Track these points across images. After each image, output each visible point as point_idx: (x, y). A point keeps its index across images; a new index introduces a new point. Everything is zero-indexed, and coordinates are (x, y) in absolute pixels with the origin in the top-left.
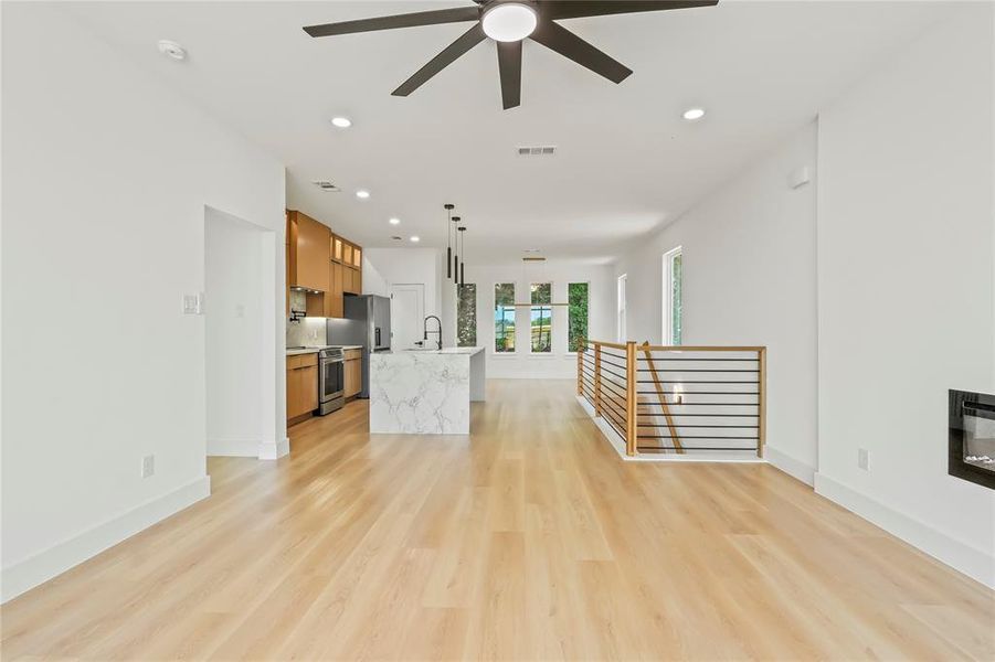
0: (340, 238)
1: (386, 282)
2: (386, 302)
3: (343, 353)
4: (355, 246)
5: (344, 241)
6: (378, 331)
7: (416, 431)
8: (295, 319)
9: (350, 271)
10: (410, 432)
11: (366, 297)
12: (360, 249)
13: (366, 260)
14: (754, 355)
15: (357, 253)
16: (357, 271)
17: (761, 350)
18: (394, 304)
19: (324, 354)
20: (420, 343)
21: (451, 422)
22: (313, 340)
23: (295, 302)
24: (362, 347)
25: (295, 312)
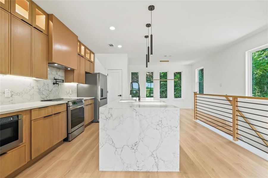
0: (84, 45)
1: (105, 68)
2: (105, 77)
3: (84, 102)
4: (91, 52)
5: (86, 48)
6: (102, 90)
7: (136, 169)
8: (56, 84)
9: (89, 62)
10: (132, 170)
11: (96, 74)
12: (94, 54)
13: (96, 59)
15: (92, 55)
16: (92, 63)
18: (109, 78)
19: (71, 104)
20: (120, 96)
21: (164, 161)
22: (69, 95)
23: (57, 74)
24: (94, 98)
25: (56, 79)
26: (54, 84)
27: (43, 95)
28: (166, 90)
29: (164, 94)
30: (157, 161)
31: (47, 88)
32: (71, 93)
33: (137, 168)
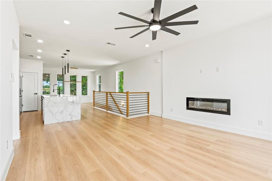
7: (63, 121)
10: (61, 122)
14: (147, 94)
17: (148, 93)
20: (36, 94)
21: (75, 117)
28: (76, 89)
29: (73, 92)
30: (71, 117)
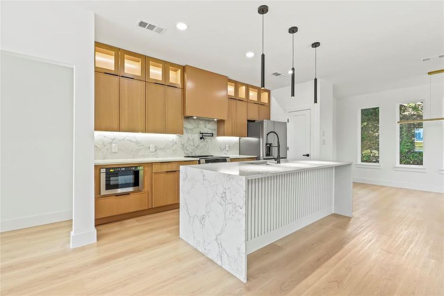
0: (245, 85)
1: (285, 111)
2: (283, 125)
4: (262, 90)
5: (249, 87)
8: (203, 138)
9: (256, 105)
12: (268, 91)
13: (272, 98)
15: (264, 95)
16: (265, 105)
20: (308, 155)
22: (224, 151)
23: (206, 127)
24: (256, 156)
25: (202, 134)
26: (201, 138)
27: (188, 150)
30: (221, 250)
31: (192, 144)
32: (227, 149)
33: (204, 251)
